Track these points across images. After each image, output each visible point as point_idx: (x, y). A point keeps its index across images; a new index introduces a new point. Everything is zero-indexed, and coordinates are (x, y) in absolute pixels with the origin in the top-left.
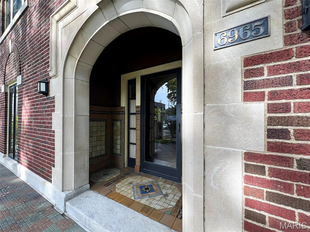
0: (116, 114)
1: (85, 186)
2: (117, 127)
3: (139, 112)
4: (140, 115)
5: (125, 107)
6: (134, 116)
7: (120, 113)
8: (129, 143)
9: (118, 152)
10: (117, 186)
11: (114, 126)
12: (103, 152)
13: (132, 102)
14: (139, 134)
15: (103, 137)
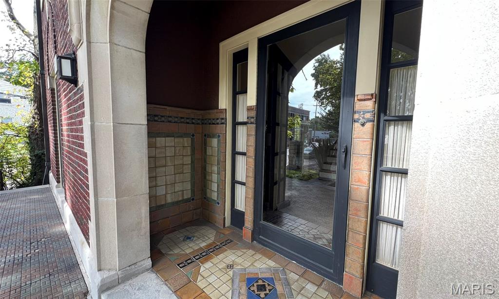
0: (210, 124)
1: (142, 263)
2: (212, 149)
3: (252, 120)
4: (254, 125)
5: (226, 110)
6: (244, 127)
7: (218, 121)
8: (234, 182)
9: (214, 196)
10: (202, 269)
11: (207, 147)
12: (188, 195)
13: (240, 98)
14: (253, 167)
15: (186, 166)
